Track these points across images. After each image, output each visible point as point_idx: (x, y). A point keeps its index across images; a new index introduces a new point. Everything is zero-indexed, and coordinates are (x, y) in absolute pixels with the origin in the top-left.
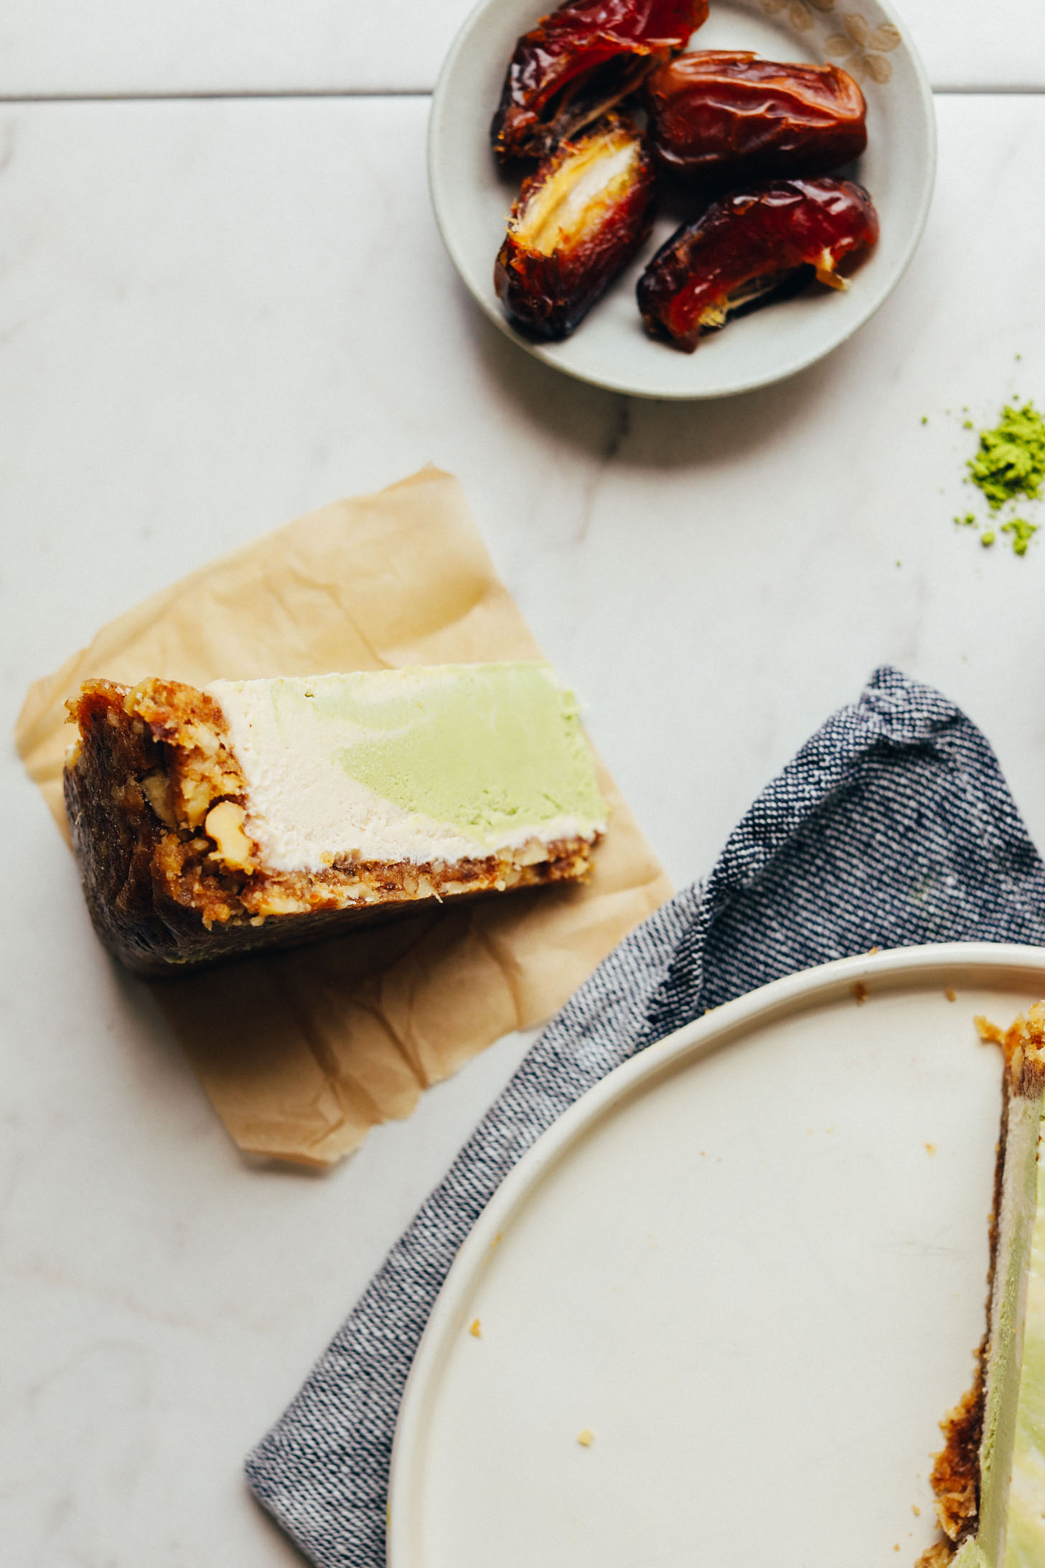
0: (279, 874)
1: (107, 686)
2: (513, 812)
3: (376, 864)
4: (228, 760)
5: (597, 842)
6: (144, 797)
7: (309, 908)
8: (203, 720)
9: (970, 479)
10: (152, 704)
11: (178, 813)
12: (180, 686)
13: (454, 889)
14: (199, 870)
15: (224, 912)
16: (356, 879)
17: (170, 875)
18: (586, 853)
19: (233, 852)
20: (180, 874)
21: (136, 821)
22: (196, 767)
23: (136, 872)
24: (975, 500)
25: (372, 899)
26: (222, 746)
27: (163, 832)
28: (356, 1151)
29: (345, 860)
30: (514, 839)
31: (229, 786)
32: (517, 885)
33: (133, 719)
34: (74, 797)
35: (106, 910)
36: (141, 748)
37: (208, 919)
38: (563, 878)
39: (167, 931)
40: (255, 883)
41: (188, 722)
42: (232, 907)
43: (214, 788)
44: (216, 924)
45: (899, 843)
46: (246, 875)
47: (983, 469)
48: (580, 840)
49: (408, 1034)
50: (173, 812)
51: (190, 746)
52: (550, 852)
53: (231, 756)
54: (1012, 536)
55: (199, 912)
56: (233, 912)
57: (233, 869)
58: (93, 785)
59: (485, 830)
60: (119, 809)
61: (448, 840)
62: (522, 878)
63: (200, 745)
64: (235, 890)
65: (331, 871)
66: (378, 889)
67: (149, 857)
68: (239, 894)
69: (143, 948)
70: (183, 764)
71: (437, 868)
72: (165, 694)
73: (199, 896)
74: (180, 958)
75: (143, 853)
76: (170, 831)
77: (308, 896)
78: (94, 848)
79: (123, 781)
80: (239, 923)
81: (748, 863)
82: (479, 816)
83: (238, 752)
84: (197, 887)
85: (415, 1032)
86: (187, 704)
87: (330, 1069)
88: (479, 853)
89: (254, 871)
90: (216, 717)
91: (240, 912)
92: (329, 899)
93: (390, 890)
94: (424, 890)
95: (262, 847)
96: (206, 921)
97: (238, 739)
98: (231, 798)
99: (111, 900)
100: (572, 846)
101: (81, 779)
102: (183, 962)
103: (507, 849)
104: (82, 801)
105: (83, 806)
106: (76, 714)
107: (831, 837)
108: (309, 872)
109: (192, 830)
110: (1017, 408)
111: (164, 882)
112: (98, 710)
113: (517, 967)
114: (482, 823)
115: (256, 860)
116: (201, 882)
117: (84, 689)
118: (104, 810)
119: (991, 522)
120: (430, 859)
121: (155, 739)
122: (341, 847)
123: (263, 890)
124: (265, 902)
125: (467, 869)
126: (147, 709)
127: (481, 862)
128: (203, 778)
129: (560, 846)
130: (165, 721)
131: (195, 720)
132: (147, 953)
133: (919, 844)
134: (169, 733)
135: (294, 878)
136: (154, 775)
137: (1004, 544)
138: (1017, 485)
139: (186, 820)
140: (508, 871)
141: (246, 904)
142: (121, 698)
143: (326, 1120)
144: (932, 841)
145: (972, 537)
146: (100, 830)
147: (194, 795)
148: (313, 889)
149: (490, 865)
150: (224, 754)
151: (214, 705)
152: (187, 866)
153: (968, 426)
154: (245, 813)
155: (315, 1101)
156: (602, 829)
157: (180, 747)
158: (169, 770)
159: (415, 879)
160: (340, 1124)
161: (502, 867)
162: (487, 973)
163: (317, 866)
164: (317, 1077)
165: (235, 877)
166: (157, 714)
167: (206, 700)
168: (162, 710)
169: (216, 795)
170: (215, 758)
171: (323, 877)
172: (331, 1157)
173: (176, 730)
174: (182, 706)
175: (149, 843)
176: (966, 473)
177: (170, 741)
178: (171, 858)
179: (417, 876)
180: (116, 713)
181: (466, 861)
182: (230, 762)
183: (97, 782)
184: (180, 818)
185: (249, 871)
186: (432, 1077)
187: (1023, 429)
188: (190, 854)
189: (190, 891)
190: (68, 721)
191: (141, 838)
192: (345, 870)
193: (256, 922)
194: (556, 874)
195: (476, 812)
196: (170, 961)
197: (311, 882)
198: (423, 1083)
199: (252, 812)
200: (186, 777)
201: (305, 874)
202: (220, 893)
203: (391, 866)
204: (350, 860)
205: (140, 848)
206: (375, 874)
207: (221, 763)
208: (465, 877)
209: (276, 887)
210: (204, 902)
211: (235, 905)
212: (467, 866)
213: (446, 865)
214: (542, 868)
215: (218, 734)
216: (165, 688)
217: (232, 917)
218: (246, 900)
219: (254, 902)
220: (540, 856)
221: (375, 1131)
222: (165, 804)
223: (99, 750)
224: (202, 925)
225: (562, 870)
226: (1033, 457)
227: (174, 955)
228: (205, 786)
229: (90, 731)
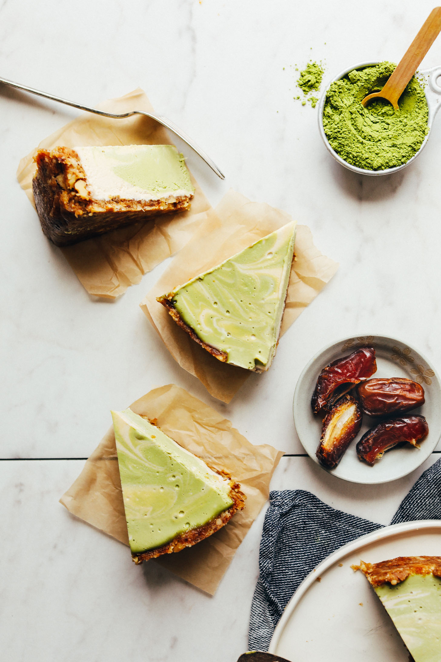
0: (96, 201)
1: (45, 150)
2: (165, 188)
3: (125, 200)
4: (80, 168)
5: (191, 198)
6: (57, 181)
7: (105, 210)
8: (73, 157)
9: (298, 86)
10: (58, 152)
11: (67, 184)
12: (66, 147)
13: (148, 208)
14: (73, 201)
15: (81, 212)
16: (119, 204)
17: (65, 203)
18: (188, 200)
19: (83, 194)
20: (68, 202)
21: (54, 189)
22: (71, 170)
23: (55, 203)
24: (299, 92)
25: (124, 209)
26: (78, 165)
27: (63, 191)
28: (123, 294)
29: (115, 198)
30: (166, 195)
31: (81, 176)
32: (167, 209)
33: (52, 159)
34: (36, 187)
35: (47, 218)
36: (55, 167)
37: (77, 214)
38: (181, 208)
39: (65, 221)
40: (90, 204)
41: (69, 157)
42: (83, 211)
43: (77, 176)
44: (79, 215)
45: (304, 532)
46: (87, 201)
47: (301, 83)
48: (186, 197)
49: (138, 257)
50: (65, 184)
51: (69, 164)
52: (177, 200)
53: (81, 167)
54: (311, 102)
55: (74, 212)
56: (84, 212)
57: (83, 199)
58: (41, 181)
59: (157, 192)
60: (50, 186)
61: (146, 195)
62: (168, 207)
63: (72, 164)
64: (84, 206)
65: (111, 201)
66: (125, 207)
67: (59, 199)
68: (85, 207)
69: (58, 229)
70: (67, 169)
71: (143, 202)
72: (61, 150)
73: (74, 208)
74: (69, 232)
75: (57, 198)
76: (64, 190)
77: (105, 207)
78: (43, 200)
79: (51, 178)
80: (85, 216)
81: (268, 566)
82: (155, 188)
83: (83, 166)
84: (73, 206)
85: (140, 257)
86: (68, 152)
87: (115, 270)
88: (155, 198)
89: (89, 200)
90: (77, 156)
91: (86, 212)
92: (111, 208)
93: (129, 207)
94: (139, 208)
95: (91, 193)
96: (76, 215)
97: (83, 163)
98: (82, 179)
99: (48, 214)
100: (183, 199)
101: (38, 180)
102: (70, 233)
103: (163, 198)
104: (39, 187)
105: (39, 188)
106: (36, 160)
107: (286, 542)
108: (105, 201)
109: (71, 189)
110: (311, 64)
111: (63, 204)
112: (42, 158)
113: (169, 236)
114: (156, 190)
115: (90, 196)
116: (74, 204)
117: (38, 152)
118: (45, 188)
119: (305, 98)
120: (140, 199)
121: (59, 162)
122: (114, 194)
123: (92, 205)
124: (93, 208)
125: (152, 203)
126: (57, 154)
127: (156, 201)
128: (74, 173)
129: (180, 198)
130: (62, 157)
131: (70, 157)
132: (59, 231)
133: (309, 529)
134: (63, 160)
135: (101, 202)
136: (59, 175)
137: (309, 104)
138: (312, 87)
139: (69, 186)
140: (164, 204)
141: (87, 210)
142: (49, 153)
143: (114, 284)
144: (312, 526)
145: (299, 103)
146: (44, 194)
147: (71, 178)
148: (106, 205)
149: (159, 202)
150: (79, 167)
151: (75, 153)
152: (70, 200)
153: (297, 70)
154: (86, 183)
155: (111, 279)
156: (193, 194)
157: (66, 164)
158: (63, 172)
159: (136, 205)
160: (119, 286)
161: (162, 203)
162: (161, 239)
163: (107, 199)
164: (111, 272)
165: (84, 202)
166: (60, 155)
167: (73, 152)
168: (61, 154)
169: (77, 178)
170: (77, 168)
171: (109, 202)
172: (116, 295)
173: (65, 159)
174: (67, 153)
175: (59, 195)
176: (297, 84)
177: (64, 162)
178: (65, 197)
179: (137, 204)
180: (48, 158)
181: (151, 201)
182: (81, 169)
183: (43, 180)
184: (67, 185)
185: (88, 200)
186: (146, 271)
187: (313, 70)
188: (71, 196)
189: (71, 207)
190: (34, 162)
191: (56, 193)
192: (116, 202)
193: (90, 215)
194: (179, 207)
195: (154, 187)
196: (66, 233)
197: (106, 203)
198: (143, 273)
199: (88, 184)
200: (68, 173)
201: (104, 201)
202: (80, 207)
203: (129, 201)
204: (117, 199)
205: (56, 196)
206: (124, 202)
207: (79, 169)
208: (152, 205)
209: (96, 204)
210: (75, 209)
211: (84, 210)
212: (151, 202)
213: (145, 202)
214: (175, 204)
215: (77, 161)
216: (61, 148)
217: (84, 214)
218: (87, 208)
219: (89, 208)
220: (174, 201)
221: (129, 288)
222: (63, 182)
223: (43, 170)
224: (75, 216)
225: (181, 205)
226: (316, 78)
227: (67, 230)
228: (74, 176)
229: (40, 165)
